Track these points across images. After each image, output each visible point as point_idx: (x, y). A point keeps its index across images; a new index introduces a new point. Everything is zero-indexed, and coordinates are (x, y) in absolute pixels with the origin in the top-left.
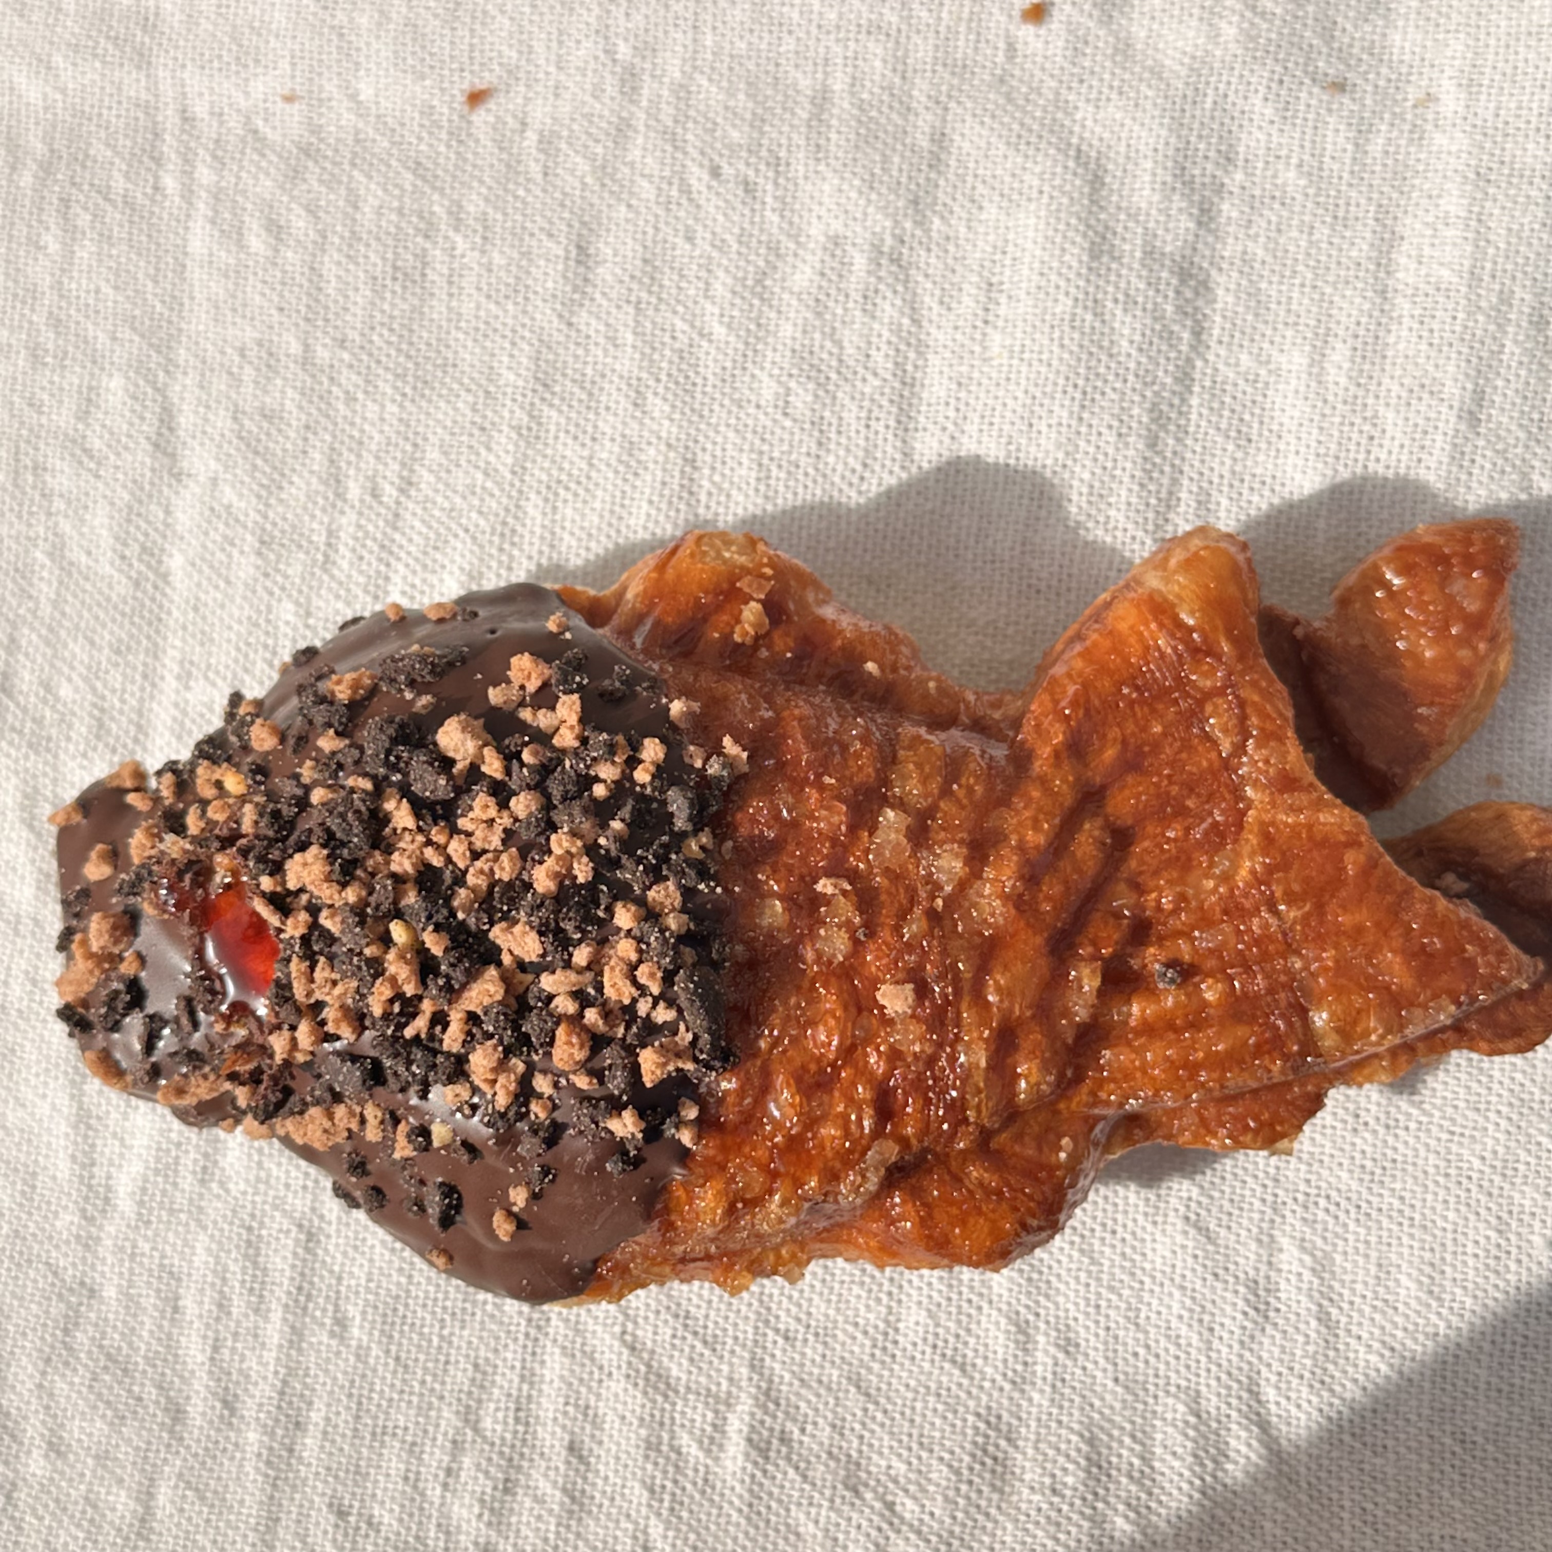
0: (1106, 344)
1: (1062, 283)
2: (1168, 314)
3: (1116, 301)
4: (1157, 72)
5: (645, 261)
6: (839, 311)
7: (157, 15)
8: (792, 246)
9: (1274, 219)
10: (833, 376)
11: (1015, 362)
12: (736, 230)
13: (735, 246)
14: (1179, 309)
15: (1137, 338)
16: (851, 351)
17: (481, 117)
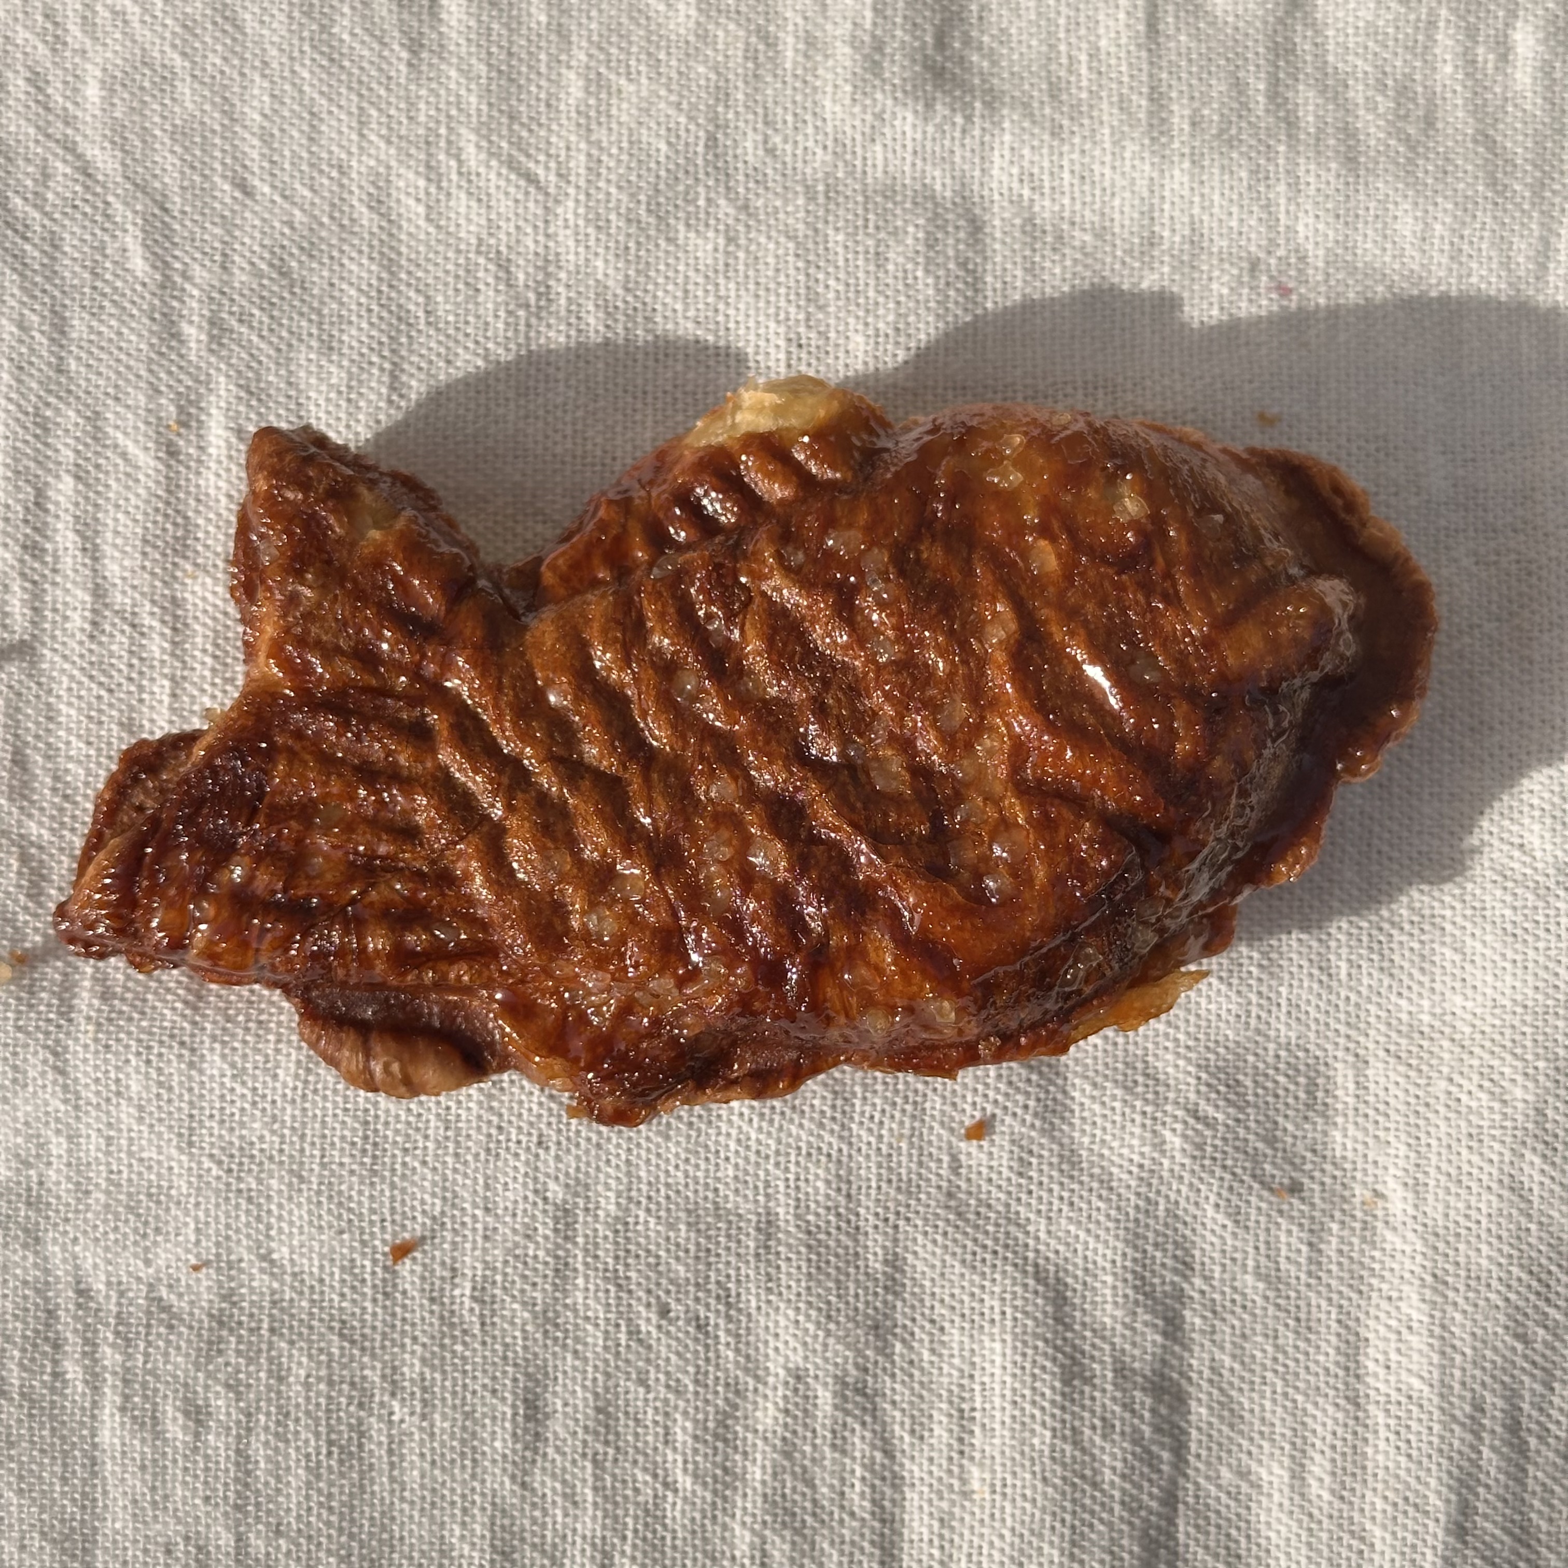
0: (1088, 1472)
1: (1037, 1413)
2: (1147, 1435)
3: (1093, 1428)
4: (1106, 1182)
5: (598, 1410)
6: (808, 1449)
7: (41, 1183)
8: (751, 1382)
9: (1236, 1323)
10: (809, 1519)
11: (998, 1497)
12: (691, 1369)
13: (691, 1388)
14: (1157, 1429)
15: (1119, 1465)
16: (825, 1490)
17: (406, 1267)
